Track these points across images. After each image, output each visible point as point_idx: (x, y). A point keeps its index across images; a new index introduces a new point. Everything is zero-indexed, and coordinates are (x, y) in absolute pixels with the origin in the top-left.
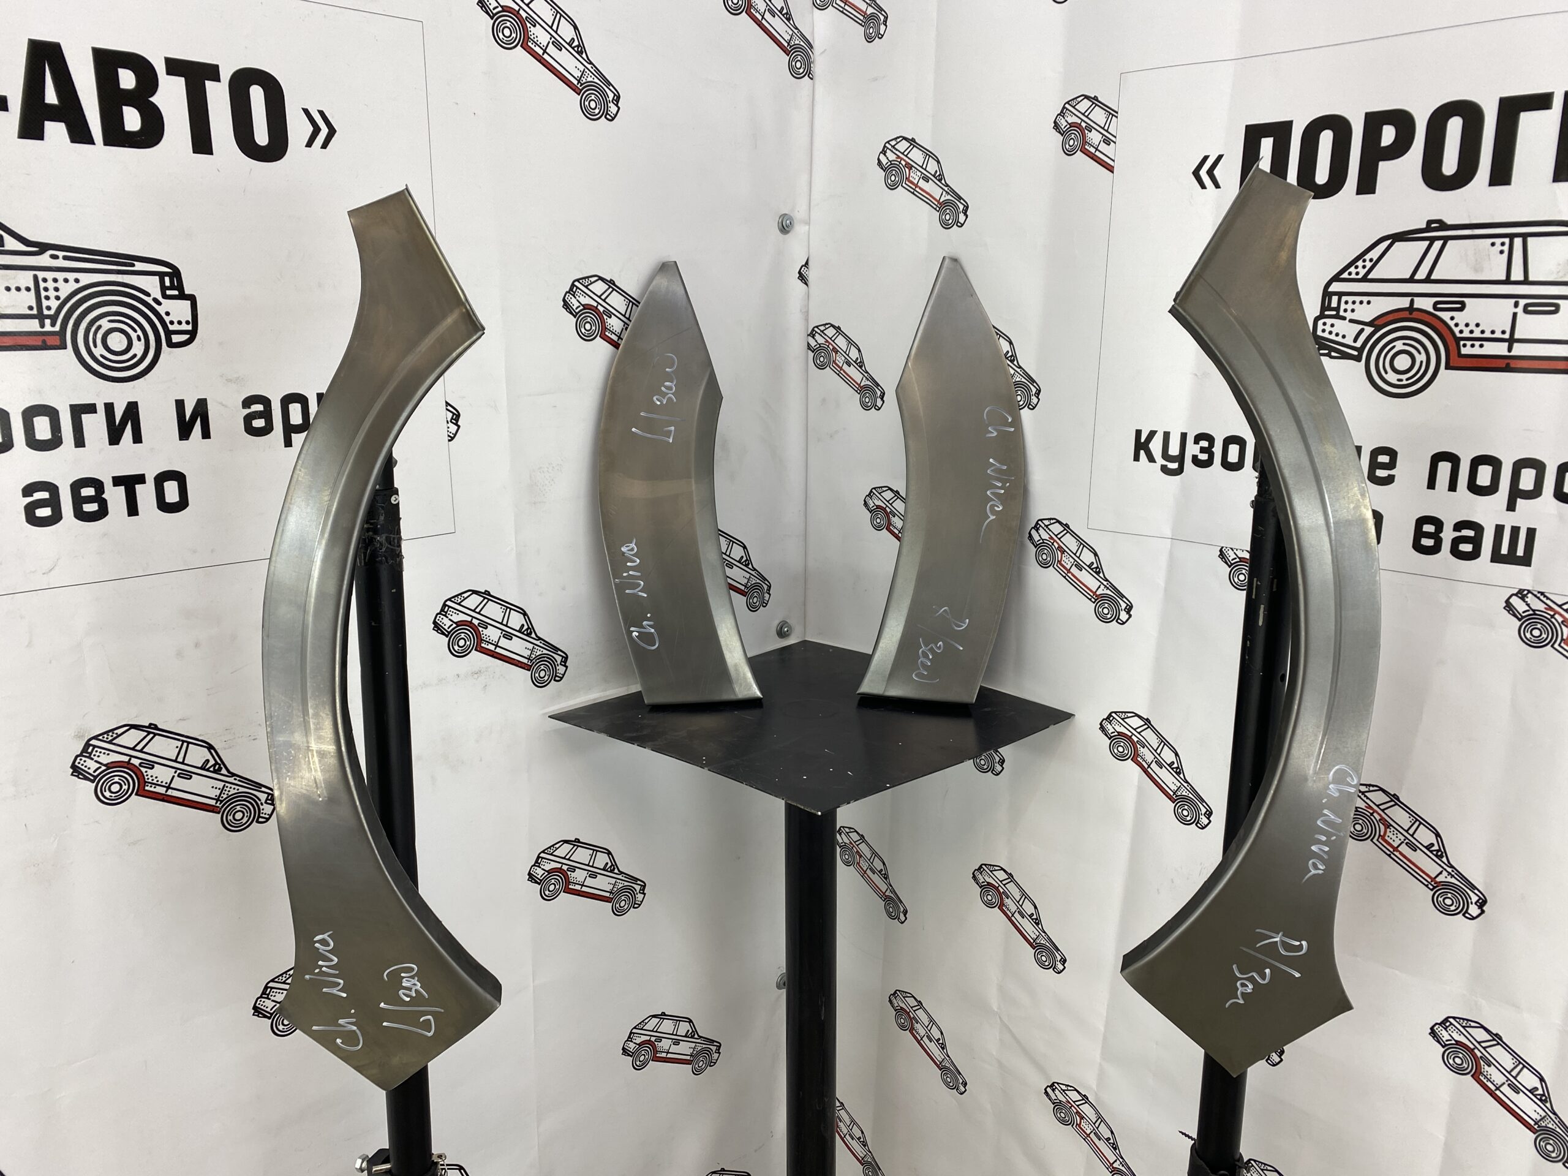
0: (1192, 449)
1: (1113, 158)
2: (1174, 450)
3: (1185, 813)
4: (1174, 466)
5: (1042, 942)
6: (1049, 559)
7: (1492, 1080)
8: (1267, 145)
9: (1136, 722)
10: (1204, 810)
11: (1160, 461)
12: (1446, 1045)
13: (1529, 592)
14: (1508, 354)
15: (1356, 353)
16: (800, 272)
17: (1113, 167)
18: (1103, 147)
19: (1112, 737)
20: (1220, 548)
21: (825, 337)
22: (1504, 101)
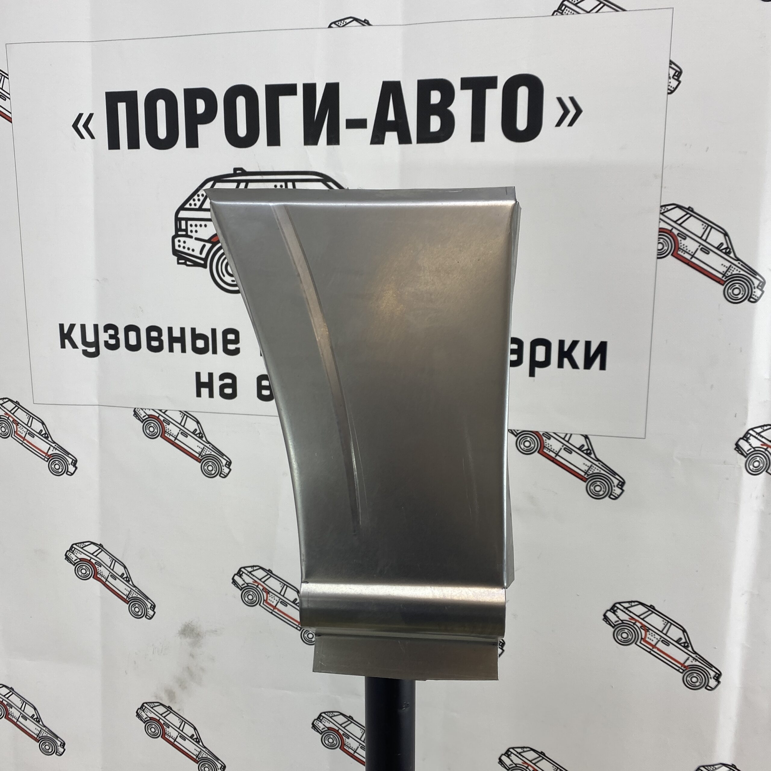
0: (104, 337)
1: (10, 111)
3: (137, 610)
4: (92, 350)
5: (44, 735)
6: (7, 431)
7: (351, 747)
8: (122, 108)
9: (92, 549)
10: (149, 605)
11: (81, 347)
12: (322, 732)
15: (202, 262)
17: (11, 118)
19: (75, 563)
20: (133, 409)
22: (268, 87)
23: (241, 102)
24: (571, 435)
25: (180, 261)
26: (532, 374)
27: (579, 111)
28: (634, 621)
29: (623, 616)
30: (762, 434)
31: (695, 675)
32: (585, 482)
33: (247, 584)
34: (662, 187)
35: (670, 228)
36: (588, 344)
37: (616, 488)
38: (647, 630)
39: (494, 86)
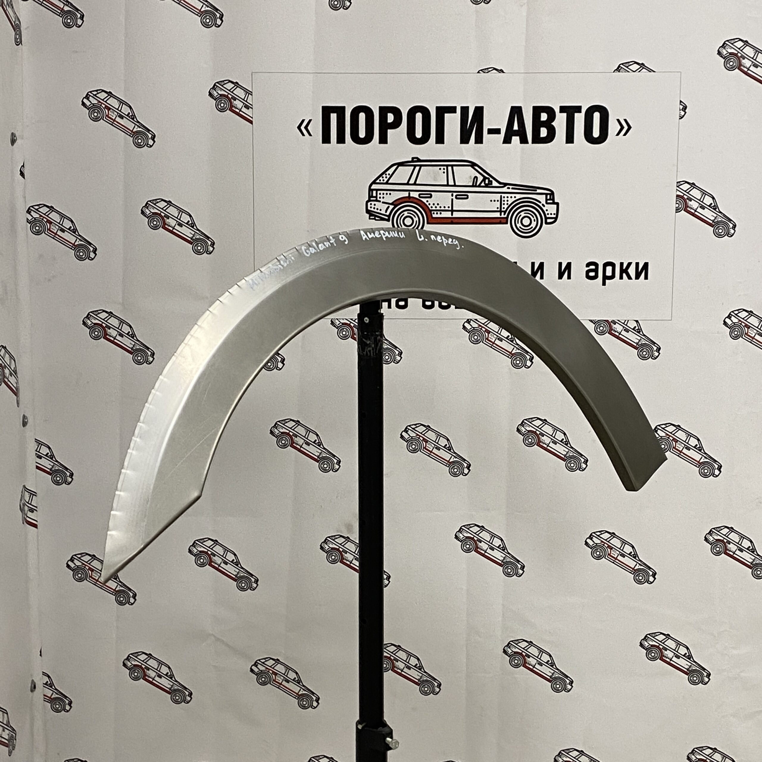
1: (252, 116)
3: (325, 466)
5: (242, 575)
7: (482, 549)
8: (334, 117)
9: (291, 424)
10: (336, 462)
12: (462, 541)
13: (471, 320)
14: (451, 216)
15: (387, 218)
16: (20, 171)
17: (252, 121)
18: (244, 109)
19: (277, 436)
20: (331, 319)
21: (40, 213)
22: (437, 108)
23: (419, 116)
24: (628, 321)
25: (371, 217)
26: (604, 284)
27: (629, 128)
28: (668, 437)
29: (662, 434)
30: (738, 315)
31: (706, 468)
32: (637, 350)
33: (412, 437)
34: (677, 171)
35: (682, 195)
36: (637, 264)
37: (655, 352)
38: (676, 441)
39: (580, 111)
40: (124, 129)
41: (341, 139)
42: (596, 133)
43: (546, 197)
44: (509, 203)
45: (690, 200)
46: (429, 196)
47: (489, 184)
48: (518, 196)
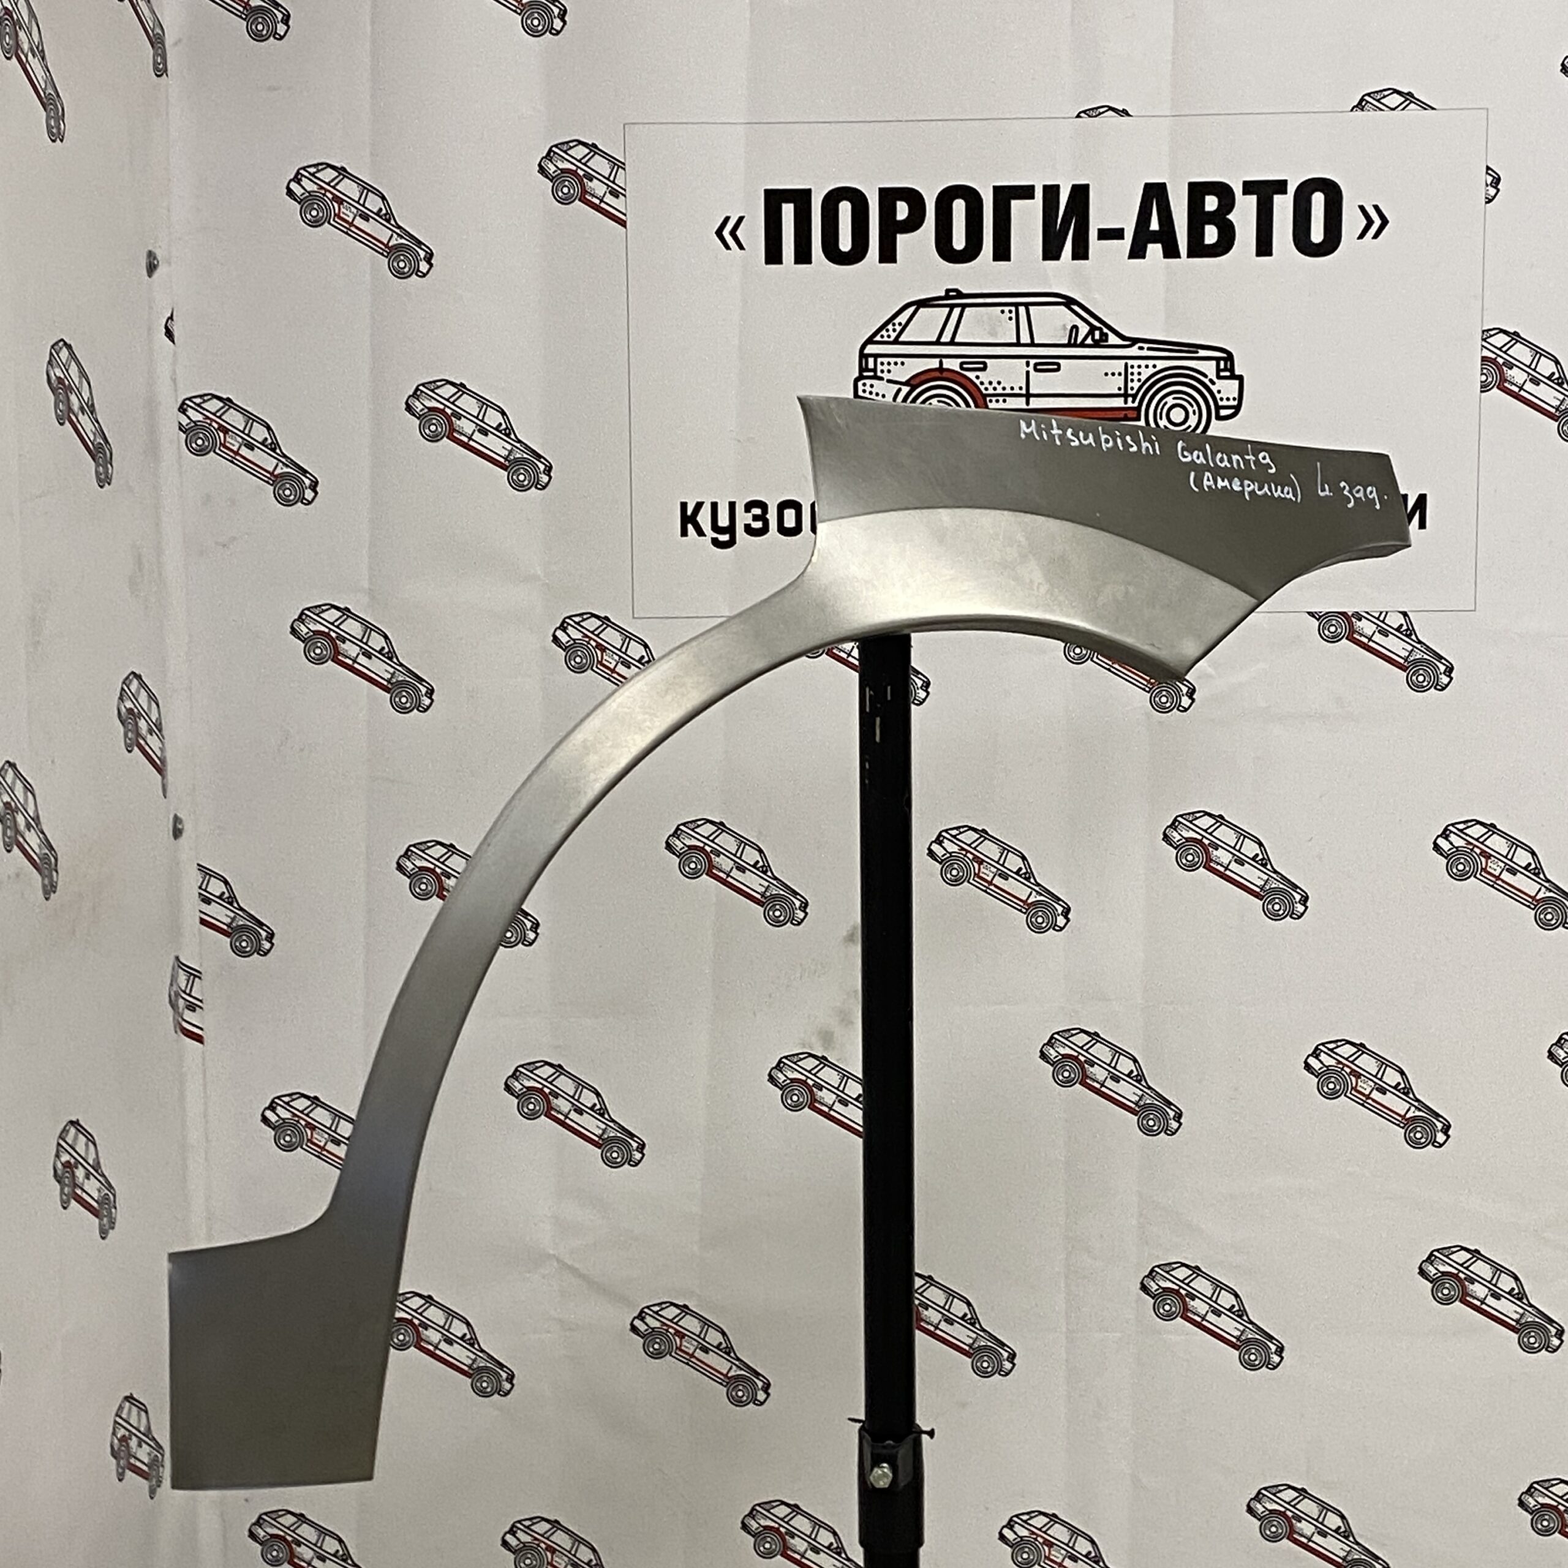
0: (743, 518)
1: (624, 211)
2: (723, 521)
3: (777, 913)
4: (725, 538)
5: (611, 1135)
6: (583, 661)
7: (1096, 1079)
8: (788, 211)
9: (708, 830)
10: (798, 904)
11: (710, 534)
12: (1054, 1063)
14: (1025, 406)
16: (166, 327)
17: (625, 222)
19: (681, 854)
21: (205, 412)
22: (997, 189)
23: (959, 207)
24: (1387, 613)
27: (1385, 222)
28: (1471, 847)
29: (1458, 842)
31: (1550, 910)
32: (1405, 671)
33: (950, 853)
34: (1483, 308)
35: (1494, 356)
37: (1443, 676)
38: (1488, 857)
39: (1284, 192)
40: (370, 241)
41: (803, 256)
42: (1317, 235)
43: (1218, 365)
44: (1143, 378)
45: (1511, 366)
46: (981, 366)
47: (1101, 340)
48: (1161, 365)
